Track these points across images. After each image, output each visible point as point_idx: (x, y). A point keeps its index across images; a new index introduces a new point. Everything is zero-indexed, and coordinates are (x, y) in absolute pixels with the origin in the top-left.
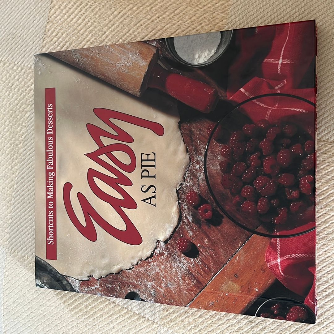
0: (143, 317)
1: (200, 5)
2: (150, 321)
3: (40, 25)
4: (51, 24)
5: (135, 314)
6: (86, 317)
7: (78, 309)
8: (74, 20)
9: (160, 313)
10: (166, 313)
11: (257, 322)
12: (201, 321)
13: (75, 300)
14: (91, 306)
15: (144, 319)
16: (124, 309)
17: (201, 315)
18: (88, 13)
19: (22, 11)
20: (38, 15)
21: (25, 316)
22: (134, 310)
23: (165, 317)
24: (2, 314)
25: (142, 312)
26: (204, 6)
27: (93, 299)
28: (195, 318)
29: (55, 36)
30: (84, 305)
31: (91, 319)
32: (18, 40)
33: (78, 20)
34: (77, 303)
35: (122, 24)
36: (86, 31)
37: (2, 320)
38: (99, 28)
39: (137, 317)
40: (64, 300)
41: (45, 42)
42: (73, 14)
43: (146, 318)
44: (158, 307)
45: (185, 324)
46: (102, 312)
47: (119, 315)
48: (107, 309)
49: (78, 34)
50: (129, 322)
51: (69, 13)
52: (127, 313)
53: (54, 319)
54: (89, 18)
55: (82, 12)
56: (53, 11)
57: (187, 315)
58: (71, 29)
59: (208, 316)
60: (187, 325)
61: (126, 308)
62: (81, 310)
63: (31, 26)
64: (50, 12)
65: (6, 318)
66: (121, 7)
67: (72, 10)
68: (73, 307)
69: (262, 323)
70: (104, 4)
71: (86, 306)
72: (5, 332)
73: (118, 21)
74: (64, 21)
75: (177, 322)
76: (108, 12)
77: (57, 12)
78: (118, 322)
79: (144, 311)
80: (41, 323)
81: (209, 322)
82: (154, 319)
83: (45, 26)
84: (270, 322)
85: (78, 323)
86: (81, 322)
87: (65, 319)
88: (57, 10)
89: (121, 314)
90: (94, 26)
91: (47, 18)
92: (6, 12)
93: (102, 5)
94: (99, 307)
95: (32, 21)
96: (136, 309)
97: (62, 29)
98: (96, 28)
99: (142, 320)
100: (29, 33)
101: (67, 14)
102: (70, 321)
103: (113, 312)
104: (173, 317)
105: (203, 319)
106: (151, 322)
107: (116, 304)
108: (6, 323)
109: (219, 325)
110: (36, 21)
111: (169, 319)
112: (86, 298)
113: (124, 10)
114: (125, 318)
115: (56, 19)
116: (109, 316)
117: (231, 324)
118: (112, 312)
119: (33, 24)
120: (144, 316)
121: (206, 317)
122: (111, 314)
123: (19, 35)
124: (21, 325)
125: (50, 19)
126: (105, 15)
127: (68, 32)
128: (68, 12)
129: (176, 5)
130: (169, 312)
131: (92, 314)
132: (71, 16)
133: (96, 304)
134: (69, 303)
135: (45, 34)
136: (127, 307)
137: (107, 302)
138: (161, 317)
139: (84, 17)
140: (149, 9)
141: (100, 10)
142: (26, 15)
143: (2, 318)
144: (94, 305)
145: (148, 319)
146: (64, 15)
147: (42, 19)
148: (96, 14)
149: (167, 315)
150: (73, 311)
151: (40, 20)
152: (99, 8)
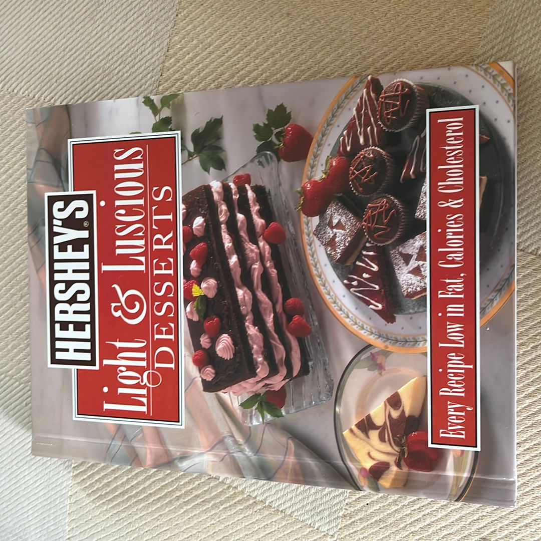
0: (310, 526)
1: (426, 52)
2: (321, 532)
3: (153, 60)
4: (173, 59)
5: (297, 521)
6: (213, 522)
7: (201, 510)
8: (213, 56)
9: (340, 520)
10: (349, 522)
13: (197, 496)
14: (224, 506)
15: (311, 529)
16: (279, 513)
17: (406, 526)
18: (237, 47)
19: (121, 34)
20: (150, 42)
21: (107, 516)
22: (295, 514)
23: (347, 527)
24: (66, 511)
25: (308, 519)
26: (433, 54)
27: (227, 496)
28: (396, 529)
29: (179, 80)
30: (211, 504)
31: (223, 526)
32: (113, 80)
33: (220, 57)
34: (199, 501)
35: (294, 71)
36: (232, 76)
37: (66, 521)
38: (255, 73)
39: (300, 526)
40: (177, 495)
41: (161, 88)
42: (211, 48)
43: (316, 528)
44: (335, 511)
46: (241, 516)
47: (269, 522)
48: (250, 512)
49: (220, 80)
50: (286, 533)
51: (204, 44)
52: (283, 519)
53: (158, 523)
54: (239, 55)
55: (226, 45)
56: (176, 38)
57: (382, 526)
58: (207, 70)
59: (417, 529)
61: (282, 511)
62: (206, 511)
63: (137, 60)
64: (170, 40)
65: (73, 518)
66: (293, 44)
67: (210, 39)
68: (191, 506)
70: (264, 35)
71: (215, 506)
72: (69, 538)
73: (287, 65)
74: (195, 56)
75: (365, 535)
76: (272, 49)
77: (183, 41)
78: (267, 532)
79: (312, 517)
80: (134, 528)
82: (328, 530)
83: (161, 61)
85: (200, 530)
86: (205, 531)
87: (177, 524)
88: (184, 38)
89: (274, 520)
90: (248, 69)
91: (165, 49)
92: (94, 33)
93: (262, 37)
94: (238, 509)
95: (139, 52)
96: (299, 513)
97: (191, 70)
98: (251, 72)
99: (308, 530)
100: (133, 70)
101: (201, 45)
102: (185, 527)
103: (260, 517)
104: (360, 528)
105: (408, 533)
106: (322, 534)
107: (267, 504)
108: (74, 525)
110: (147, 52)
111: (354, 531)
112: (215, 493)
113: (299, 49)
114: (280, 526)
115: (181, 52)
116: (254, 523)
118: (258, 517)
119: (140, 57)
120: (312, 525)
121: (413, 529)
122: (257, 520)
123: (116, 71)
124: (100, 530)
125: (171, 52)
126: (267, 53)
127: (201, 75)
128: (202, 43)
129: (386, 49)
130: (353, 520)
131: (225, 519)
132: (208, 50)
133: (231, 503)
134: (185, 500)
135: (161, 75)
136: (285, 510)
137: (251, 501)
138: (339, 527)
139: (229, 53)
140: (340, 51)
141: (258, 45)
142: (130, 40)
143: (65, 518)
144: (228, 505)
145: (318, 529)
146: (196, 46)
147: (157, 50)
148: (251, 51)
149: (351, 524)
150: (192, 512)
151: (153, 50)
152: (256, 41)
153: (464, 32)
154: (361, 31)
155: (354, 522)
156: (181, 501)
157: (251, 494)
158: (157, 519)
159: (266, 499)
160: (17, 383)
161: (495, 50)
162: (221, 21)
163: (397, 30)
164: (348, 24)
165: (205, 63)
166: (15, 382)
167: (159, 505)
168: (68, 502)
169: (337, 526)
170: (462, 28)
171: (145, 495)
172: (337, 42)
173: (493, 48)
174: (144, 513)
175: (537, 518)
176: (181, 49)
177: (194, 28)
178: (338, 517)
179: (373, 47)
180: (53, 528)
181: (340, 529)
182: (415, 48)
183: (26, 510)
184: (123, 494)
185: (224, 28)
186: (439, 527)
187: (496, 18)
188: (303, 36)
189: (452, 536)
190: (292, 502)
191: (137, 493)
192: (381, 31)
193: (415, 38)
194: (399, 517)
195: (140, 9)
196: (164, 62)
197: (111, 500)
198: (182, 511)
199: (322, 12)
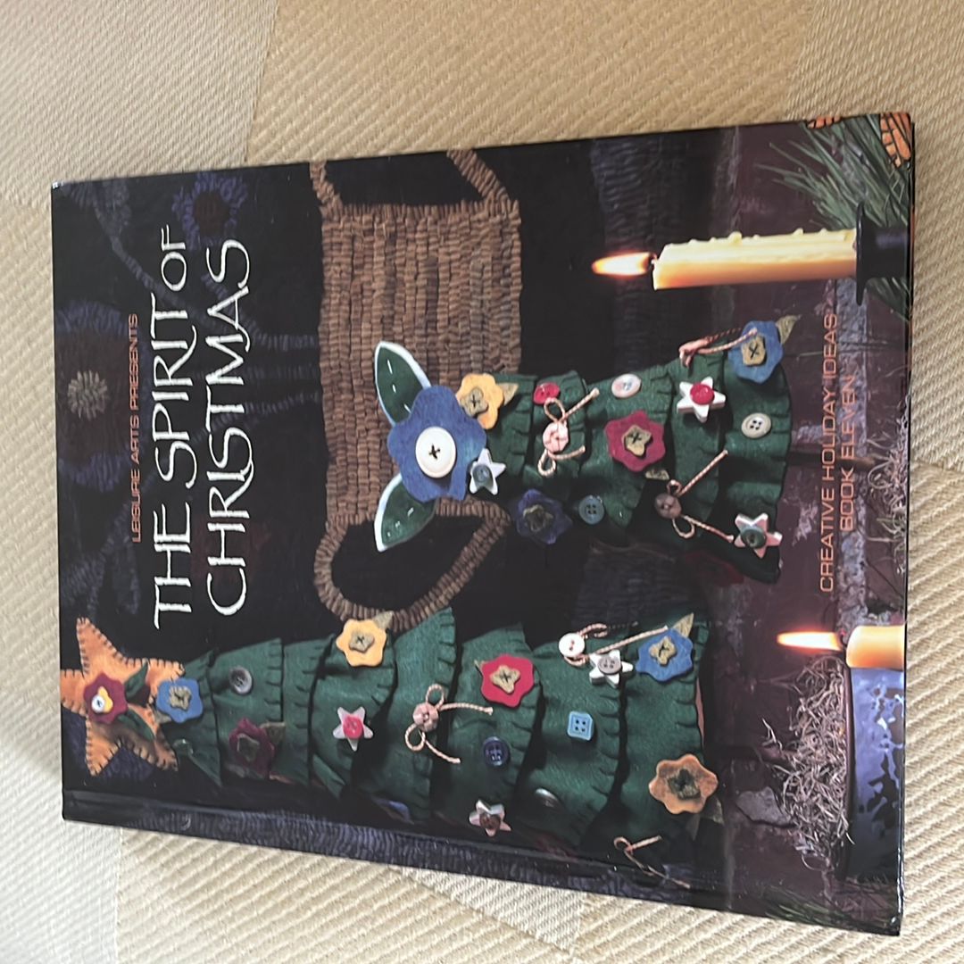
0: (527, 935)
1: (696, 107)
2: (546, 944)
3: (231, 134)
4: (264, 133)
5: (505, 926)
6: (363, 931)
7: (341, 911)
8: (332, 125)
9: (577, 924)
10: (593, 926)
11: (840, 950)
12: (688, 947)
13: (334, 888)
14: (380, 904)
15: (530, 940)
16: (474, 914)
17: (690, 932)
18: (373, 107)
19: (174, 91)
20: (223, 103)
21: (183, 926)
22: (501, 915)
23: (591, 935)
24: (113, 920)
25: (524, 923)
27: (385, 885)
28: (673, 938)
30: (358, 901)
31: (379, 938)
33: (345, 126)
34: (337, 896)
37: (114, 936)
39: (510, 935)
40: (300, 887)
42: (329, 110)
43: (537, 938)
45: (645, 953)
46: (410, 921)
47: (458, 929)
48: (424, 913)
50: (486, 947)
51: (316, 103)
52: (480, 924)
53: (270, 936)
54: (378, 122)
55: (355, 105)
56: (269, 94)
57: (650, 932)
59: (709, 936)
60: (650, 956)
61: (478, 911)
62: (350, 913)
63: (203, 134)
65: (126, 931)
66: (469, 100)
67: (325, 96)
68: (325, 905)
69: (856, 952)
70: (420, 86)
71: (365, 904)
74: (302, 126)
75: (622, 948)
76: (433, 110)
77: (280, 99)
78: (454, 948)
79: (530, 918)
80: (230, 946)
81: (710, 951)
82: (558, 941)
83: (244, 135)
84: (875, 951)
85: (341, 946)
86: (350, 947)
87: (302, 937)
88: (281, 93)
89: (465, 925)
91: (251, 115)
92: (128, 89)
94: (403, 908)
95: (206, 120)
96: (508, 913)
99: (525, 942)
101: (311, 107)
102: (315, 942)
103: (442, 921)
104: (612, 936)
105: (694, 943)
106: (548, 948)
107: (452, 899)
108: (127, 943)
109: (738, 956)
110: (219, 120)
111: (602, 941)
114: (477, 935)
115: (278, 119)
116: (431, 932)
117: (771, 954)
118: (439, 921)
119: (208, 129)
120: (530, 933)
121: (702, 936)
122: (437, 927)
125: (261, 119)
126: (425, 117)
128: (312, 102)
129: (627, 104)
130: (600, 922)
131: (382, 926)
132: (323, 114)
133: (392, 898)
134: (314, 895)
136: (483, 907)
137: (426, 895)
138: (577, 935)
139: (361, 118)
141: (408, 103)
142: (188, 101)
143: (113, 931)
144: (386, 901)
145: (541, 940)
146: (303, 108)
147: (237, 116)
148: (397, 114)
149: (597, 930)
150: (325, 916)
151: (229, 117)
152: (404, 96)
153: (760, 71)
154: (584, 73)
155: (601, 927)
156: (308, 895)
157: (425, 883)
158: (268, 929)
159: (450, 890)
160: (21, 701)
161: (815, 100)
162: (343, 63)
163: (646, 70)
164: (561, 63)
165: (319, 137)
166: (17, 700)
167: (270, 904)
168: (115, 904)
169: (572, 934)
170: (758, 63)
171: (246, 888)
172: (544, 94)
173: (811, 96)
174: (246, 918)
175: (913, 911)
176: (277, 114)
177: (299, 76)
178: (574, 919)
179: (606, 101)
180: (91, 948)
181: (580, 939)
182: (678, 101)
183: (44, 918)
184: (208, 887)
185: (349, 75)
186: (746, 932)
187: (814, 45)
188: (484, 86)
189: (769, 946)
190: (496, 894)
191: (232, 885)
192: (617, 73)
193: (677, 84)
194: (677, 917)
195: (204, 45)
196: (249, 137)
197: (189, 898)
198: (309, 914)
199: (517, 42)
